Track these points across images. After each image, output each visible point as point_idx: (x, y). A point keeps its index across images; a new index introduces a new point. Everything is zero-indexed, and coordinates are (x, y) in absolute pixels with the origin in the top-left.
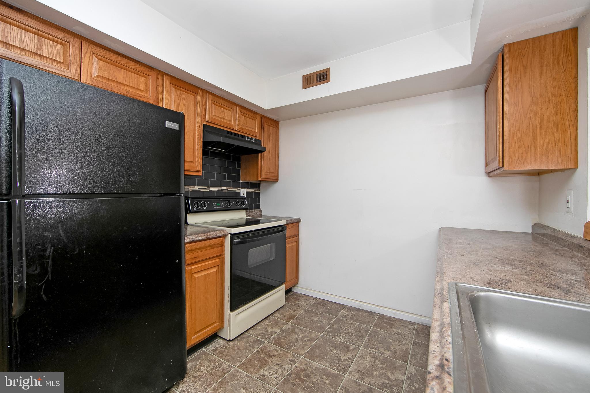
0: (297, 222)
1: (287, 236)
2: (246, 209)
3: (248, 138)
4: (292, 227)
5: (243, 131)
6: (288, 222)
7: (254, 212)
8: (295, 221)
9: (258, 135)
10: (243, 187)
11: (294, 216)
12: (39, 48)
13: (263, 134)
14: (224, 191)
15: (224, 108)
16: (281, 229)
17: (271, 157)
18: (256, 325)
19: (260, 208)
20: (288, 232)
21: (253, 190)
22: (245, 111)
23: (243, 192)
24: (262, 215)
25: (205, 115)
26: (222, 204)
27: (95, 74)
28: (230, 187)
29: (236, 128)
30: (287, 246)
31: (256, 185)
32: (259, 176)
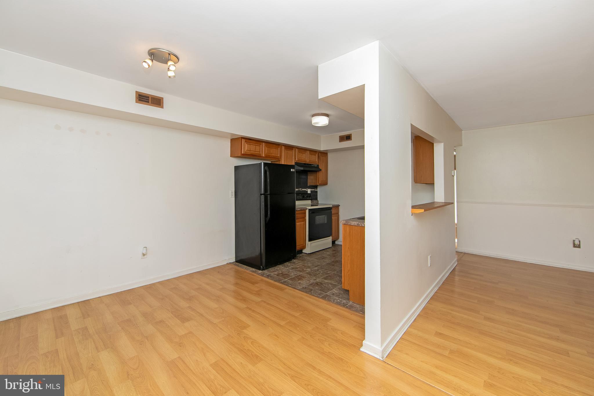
0: (338, 206)
1: (332, 213)
2: (311, 200)
3: (313, 165)
4: (335, 209)
5: (311, 162)
6: (333, 206)
7: (315, 202)
8: (337, 206)
9: (317, 162)
10: (309, 188)
11: (336, 203)
12: (255, 149)
13: (319, 161)
14: (301, 190)
15: (303, 153)
16: (329, 209)
17: (324, 173)
18: (316, 253)
19: (317, 199)
20: (333, 211)
21: (314, 190)
22: (311, 152)
23: (309, 191)
24: (319, 203)
25: (296, 158)
26: (301, 197)
27: (266, 152)
28: (303, 188)
29: (308, 161)
30: (333, 218)
31: (316, 187)
32: (318, 182)
